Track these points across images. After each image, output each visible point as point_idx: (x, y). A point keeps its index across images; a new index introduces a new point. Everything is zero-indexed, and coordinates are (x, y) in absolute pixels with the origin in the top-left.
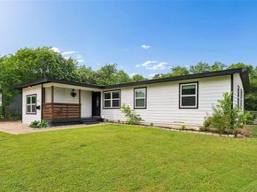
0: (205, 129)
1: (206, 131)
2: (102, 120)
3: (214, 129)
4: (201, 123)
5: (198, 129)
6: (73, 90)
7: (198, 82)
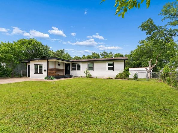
0: (117, 78)
1: (117, 79)
2: (71, 76)
3: (120, 78)
4: (115, 76)
5: (114, 78)
6: (59, 62)
7: (113, 62)
